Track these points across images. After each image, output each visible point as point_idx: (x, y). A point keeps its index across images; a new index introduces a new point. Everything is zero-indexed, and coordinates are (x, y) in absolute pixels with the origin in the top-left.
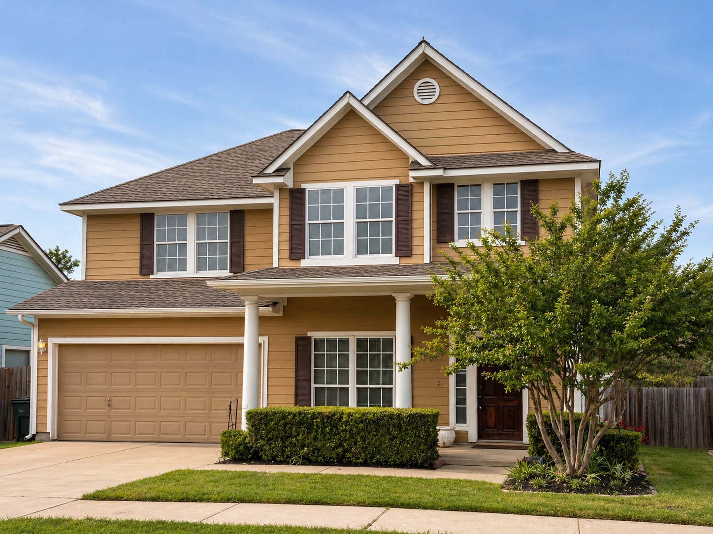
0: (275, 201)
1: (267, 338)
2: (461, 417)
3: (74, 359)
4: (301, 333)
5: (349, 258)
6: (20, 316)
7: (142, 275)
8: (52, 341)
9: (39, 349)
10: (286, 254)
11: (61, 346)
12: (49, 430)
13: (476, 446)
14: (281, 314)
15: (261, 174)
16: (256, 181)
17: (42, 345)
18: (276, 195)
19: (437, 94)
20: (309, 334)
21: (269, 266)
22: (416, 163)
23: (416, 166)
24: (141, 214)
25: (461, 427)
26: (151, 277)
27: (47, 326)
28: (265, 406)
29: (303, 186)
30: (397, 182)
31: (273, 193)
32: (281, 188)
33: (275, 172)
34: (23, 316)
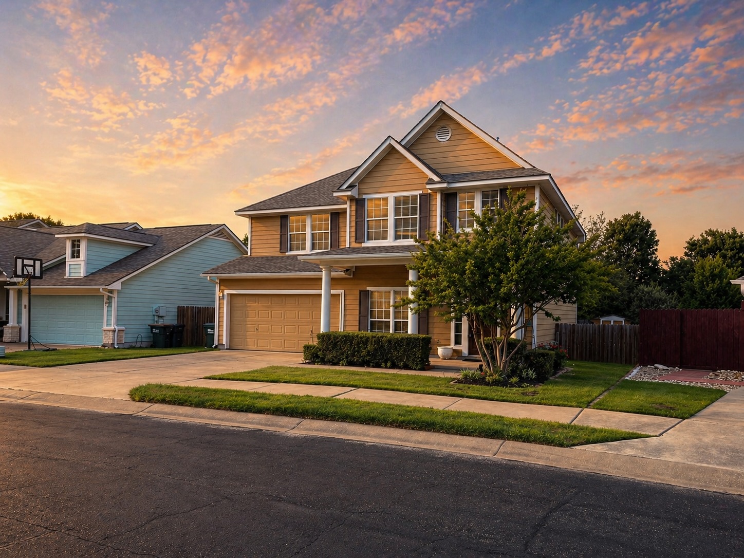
0: (347, 206)
1: (343, 290)
2: (458, 341)
3: (238, 302)
4: (362, 288)
5: (390, 242)
6: (208, 278)
7: (281, 253)
8: (226, 292)
9: (219, 297)
10: (353, 239)
11: (232, 295)
12: (224, 343)
13: (466, 360)
14: (352, 277)
15: (339, 190)
16: (335, 194)
17: (221, 295)
18: (348, 203)
19: (450, 135)
20: (368, 288)
21: (344, 247)
22: (431, 179)
23: (431, 182)
24: (281, 216)
25: (457, 347)
26: (287, 254)
27: (225, 283)
28: (342, 331)
29: (364, 197)
30: (421, 192)
31: (346, 202)
32: (351, 199)
33: (347, 188)
34: (210, 277)
